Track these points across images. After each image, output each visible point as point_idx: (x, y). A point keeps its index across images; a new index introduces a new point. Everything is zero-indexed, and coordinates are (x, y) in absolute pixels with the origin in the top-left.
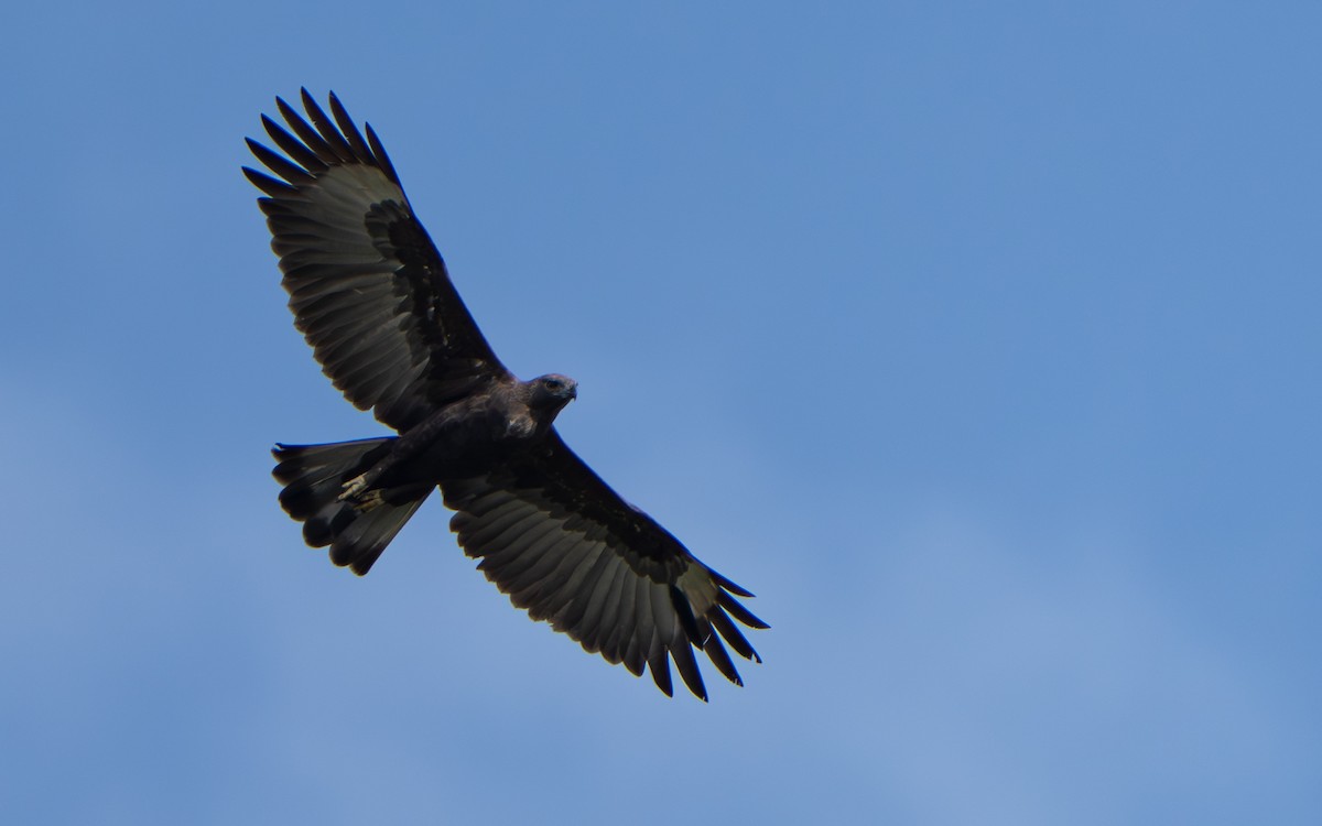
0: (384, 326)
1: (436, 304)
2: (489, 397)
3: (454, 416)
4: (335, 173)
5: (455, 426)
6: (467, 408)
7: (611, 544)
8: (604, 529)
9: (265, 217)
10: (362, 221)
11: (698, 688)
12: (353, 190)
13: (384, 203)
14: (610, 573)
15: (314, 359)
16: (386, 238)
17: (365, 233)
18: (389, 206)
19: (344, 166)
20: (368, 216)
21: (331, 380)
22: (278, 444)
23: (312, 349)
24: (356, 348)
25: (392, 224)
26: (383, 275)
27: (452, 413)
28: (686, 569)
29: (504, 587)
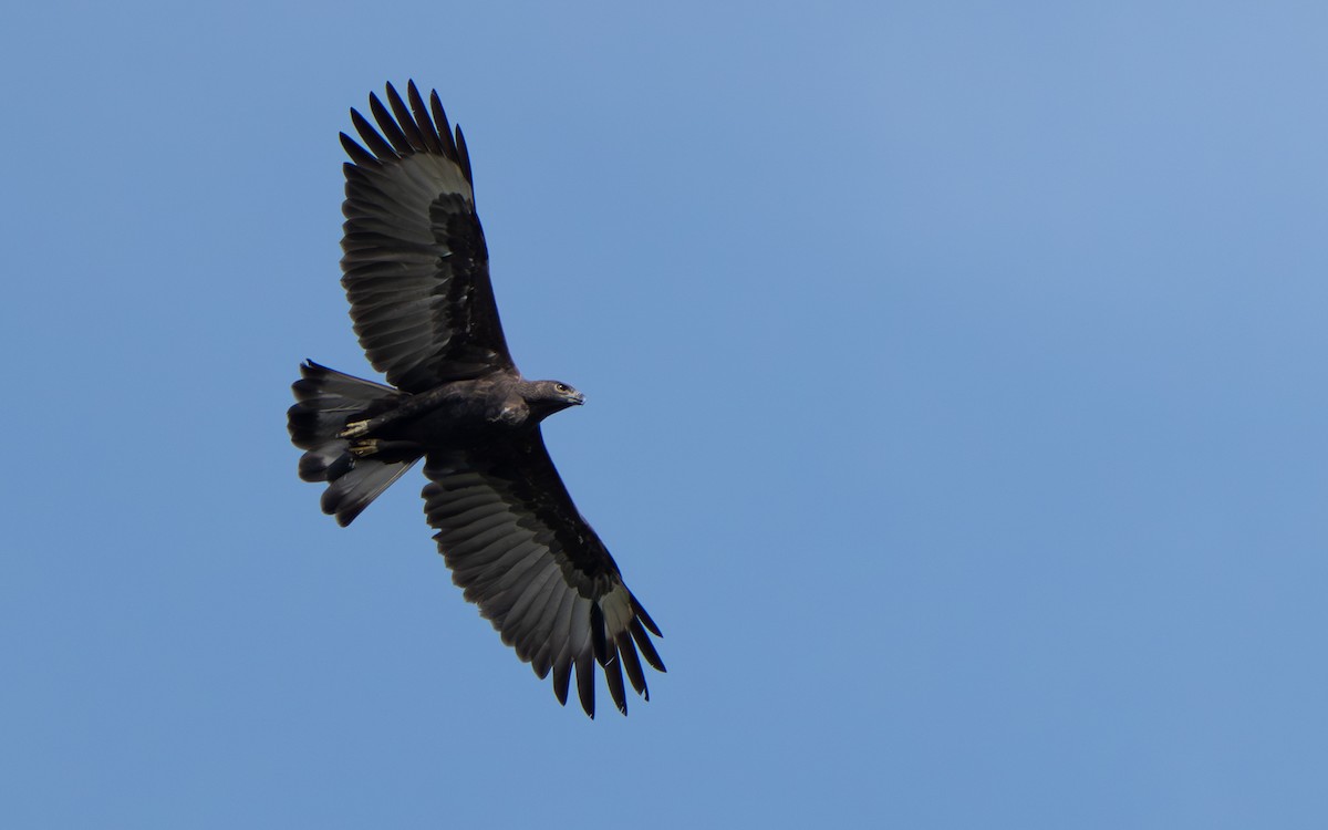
0: (418, 302)
1: (470, 294)
2: (492, 383)
3: (459, 391)
4: (418, 157)
5: (457, 400)
6: (472, 388)
7: (553, 550)
8: (552, 535)
9: (345, 180)
10: (427, 207)
11: (589, 705)
12: (427, 177)
13: (453, 195)
14: (544, 577)
15: (349, 316)
16: (444, 226)
17: (427, 216)
18: (457, 198)
19: (429, 155)
20: (434, 202)
21: (358, 338)
22: (309, 360)
23: (349, 306)
24: (388, 316)
25: (454, 215)
26: (430, 257)
27: (457, 388)
28: (611, 590)
29: (451, 563)
